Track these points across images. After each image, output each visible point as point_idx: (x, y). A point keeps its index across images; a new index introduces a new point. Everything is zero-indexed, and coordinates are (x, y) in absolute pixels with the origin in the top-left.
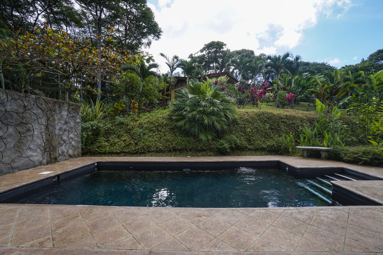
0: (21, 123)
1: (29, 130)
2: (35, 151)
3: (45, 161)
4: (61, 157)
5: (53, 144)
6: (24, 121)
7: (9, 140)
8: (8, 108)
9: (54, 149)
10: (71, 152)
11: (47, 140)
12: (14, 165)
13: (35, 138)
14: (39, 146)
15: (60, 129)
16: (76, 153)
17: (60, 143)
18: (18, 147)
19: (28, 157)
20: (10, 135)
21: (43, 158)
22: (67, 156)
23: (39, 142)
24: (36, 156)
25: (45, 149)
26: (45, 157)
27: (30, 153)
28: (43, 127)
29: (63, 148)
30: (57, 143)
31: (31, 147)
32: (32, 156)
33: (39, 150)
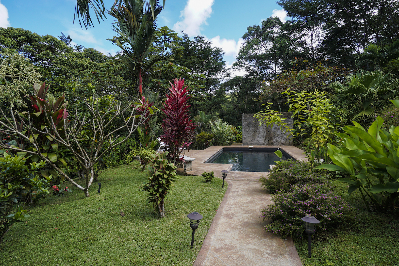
0: (255, 126)
1: (258, 129)
2: (261, 138)
3: (266, 144)
4: (275, 143)
5: (271, 136)
6: (256, 125)
7: (250, 133)
8: (250, 120)
9: (271, 139)
10: (283, 141)
11: (267, 134)
12: (252, 143)
13: (261, 133)
14: (263, 136)
15: (275, 128)
16: (287, 142)
17: (275, 136)
18: (254, 136)
19: (257, 140)
20: (251, 131)
21: (265, 142)
22: (280, 143)
23: (263, 134)
24: (261, 140)
25: (266, 138)
26: (266, 141)
27: (258, 139)
28: (265, 127)
29: (277, 138)
30: (273, 136)
31: (259, 136)
32: (259, 140)
33: (263, 138)
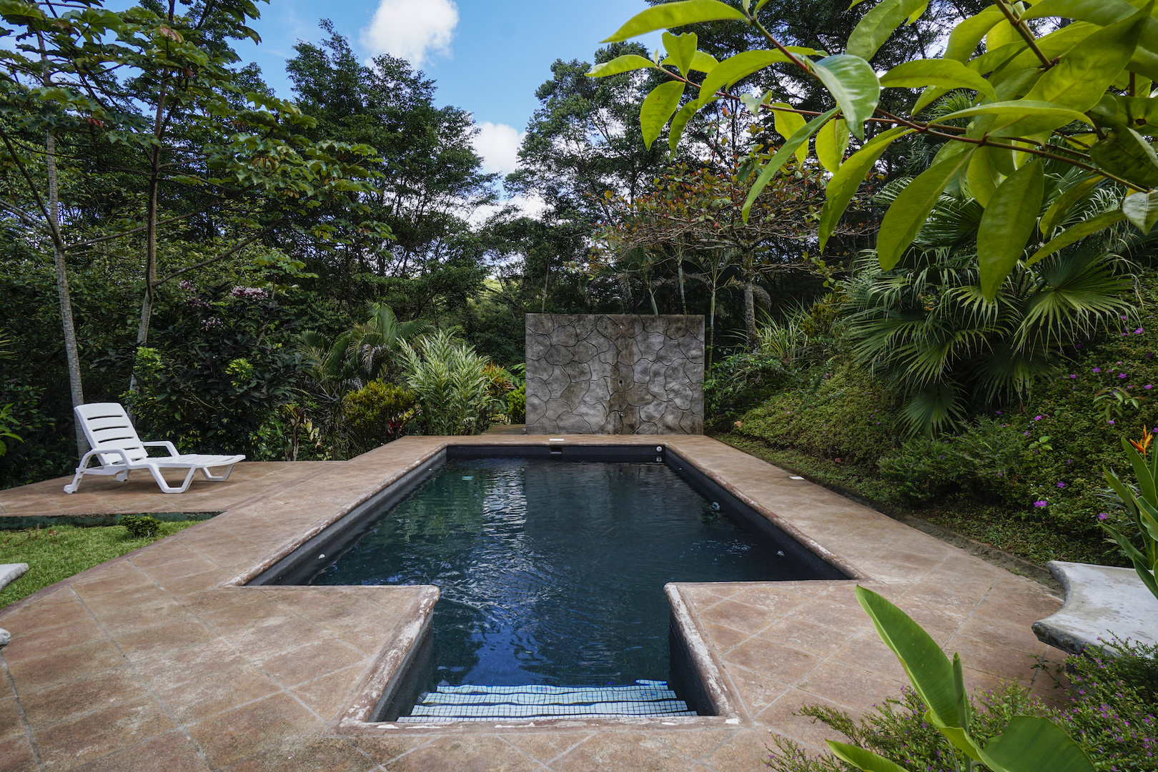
0: (572, 361)
1: (582, 373)
2: (593, 407)
3: (610, 427)
4: (644, 426)
5: (629, 399)
6: (576, 358)
7: (555, 386)
8: (554, 340)
9: (630, 409)
10: (670, 419)
11: (616, 391)
12: (561, 424)
13: (593, 386)
14: (600, 400)
15: (645, 372)
16: (686, 423)
17: (643, 399)
18: (567, 398)
19: (581, 415)
20: (556, 379)
21: (608, 422)
22: (660, 425)
23: (600, 392)
24: (594, 415)
25: (611, 406)
26: (611, 419)
27: (583, 409)
28: (608, 368)
29: (651, 409)
30: (636, 398)
31: (587, 399)
32: (587, 414)
33: (600, 407)
